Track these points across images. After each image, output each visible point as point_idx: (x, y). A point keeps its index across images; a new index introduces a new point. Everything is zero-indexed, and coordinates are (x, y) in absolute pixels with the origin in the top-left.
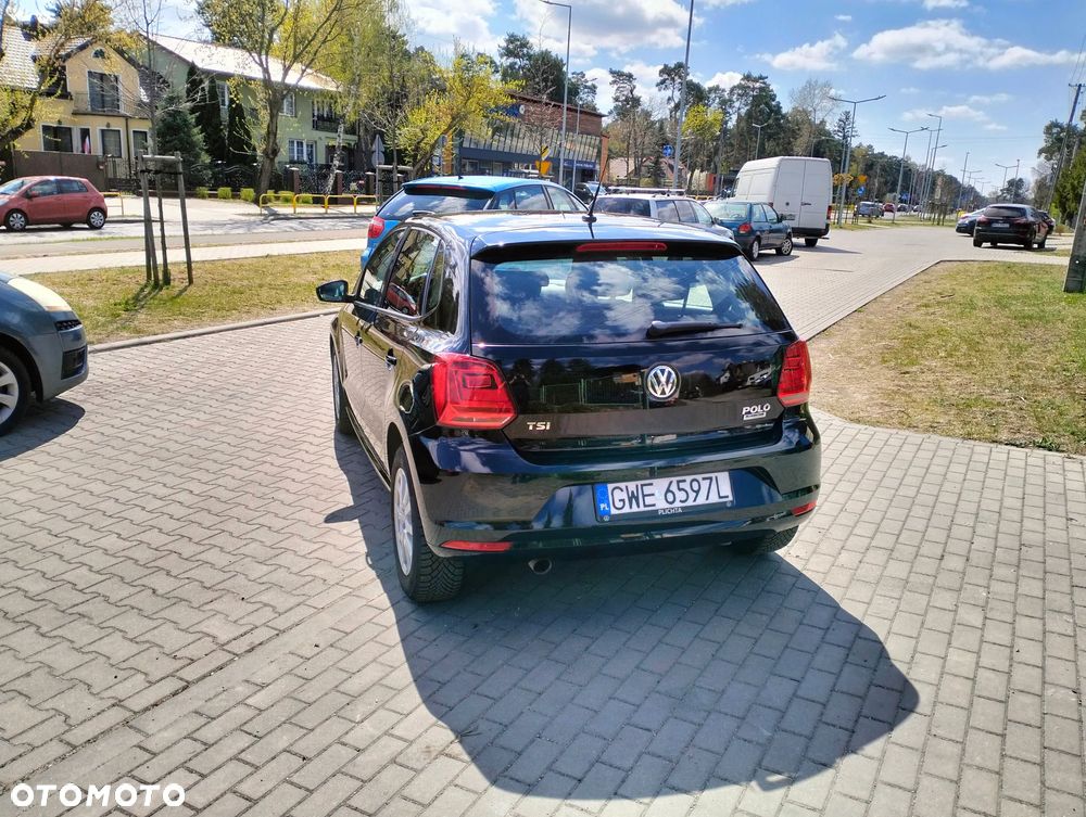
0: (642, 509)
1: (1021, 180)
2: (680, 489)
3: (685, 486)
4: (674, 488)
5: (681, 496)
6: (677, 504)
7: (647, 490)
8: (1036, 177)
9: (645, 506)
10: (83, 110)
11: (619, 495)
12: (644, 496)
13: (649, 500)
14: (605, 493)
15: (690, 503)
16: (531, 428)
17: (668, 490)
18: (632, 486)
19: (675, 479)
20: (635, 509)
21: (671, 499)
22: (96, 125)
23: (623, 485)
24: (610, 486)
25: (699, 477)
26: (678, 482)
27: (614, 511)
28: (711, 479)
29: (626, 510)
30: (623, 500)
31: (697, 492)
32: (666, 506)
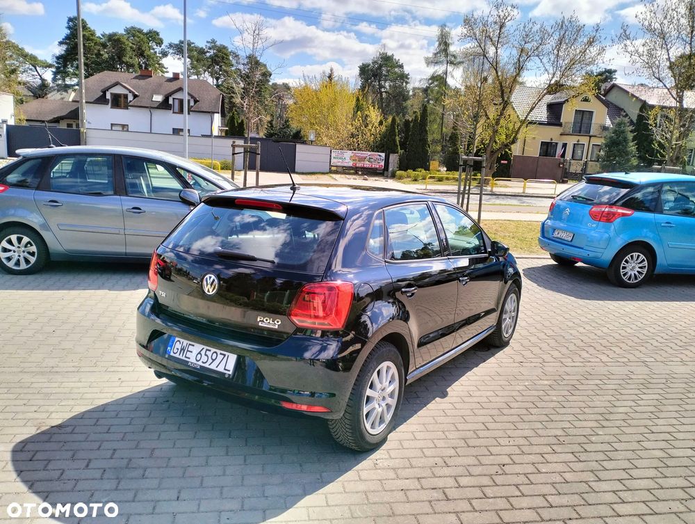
0: (184, 358)
2: (206, 355)
3: (208, 353)
4: (203, 353)
5: (204, 359)
6: (200, 363)
7: (191, 348)
9: (186, 357)
10: (567, 132)
11: (178, 346)
12: (188, 351)
13: (189, 355)
14: (173, 342)
15: (206, 365)
16: (160, 294)
17: (200, 353)
18: (186, 342)
19: (206, 348)
20: (181, 357)
21: (198, 358)
22: (571, 141)
23: (182, 340)
24: (177, 339)
25: (219, 352)
26: (207, 350)
27: (172, 354)
28: (225, 355)
29: (177, 355)
30: (178, 349)
31: (214, 360)
32: (194, 361)
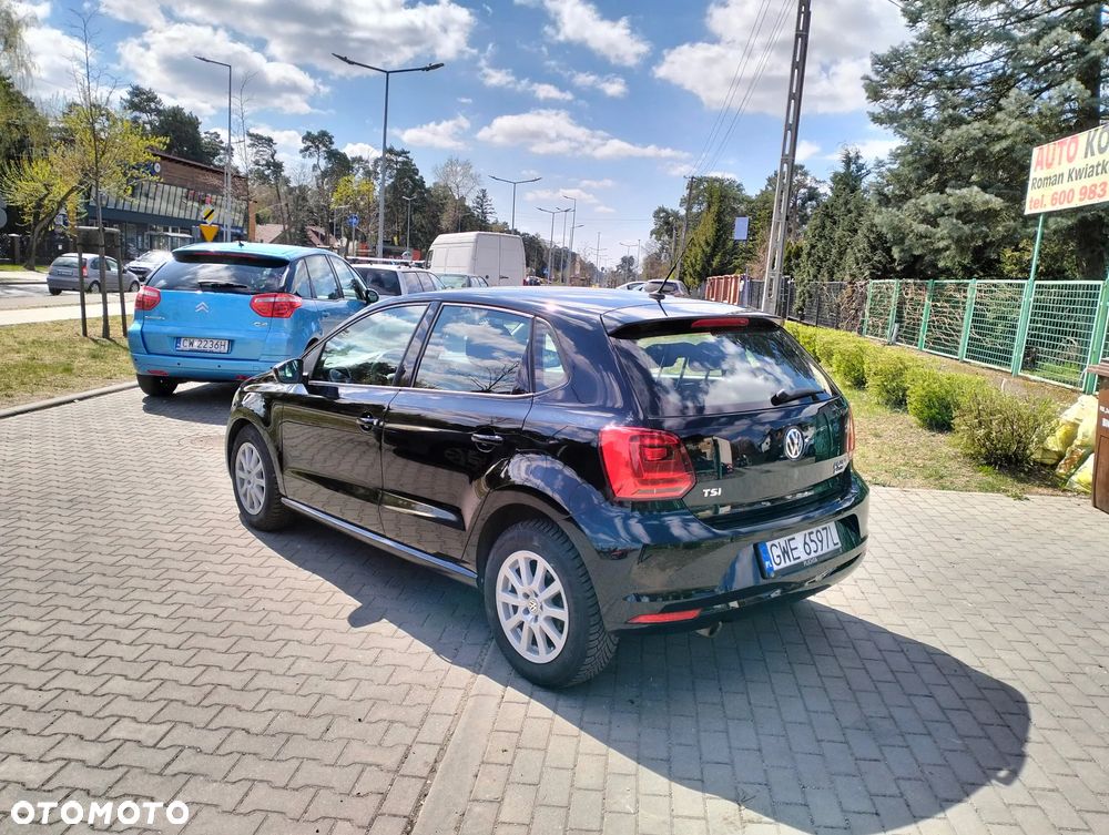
0: (793, 562)
1: (631, 257)
2: (812, 541)
3: (814, 537)
4: (808, 540)
5: (813, 545)
6: (813, 555)
7: (792, 544)
8: (645, 255)
9: (795, 559)
11: (775, 552)
12: (792, 550)
13: (796, 553)
14: (766, 552)
15: (820, 552)
16: (706, 495)
17: (805, 543)
18: (782, 541)
19: (807, 532)
20: (788, 563)
21: (808, 551)
23: (776, 542)
24: (769, 544)
25: (820, 528)
26: (809, 534)
27: (776, 568)
28: (826, 529)
29: (783, 565)
30: (779, 556)
31: (822, 542)
32: (806, 557)
